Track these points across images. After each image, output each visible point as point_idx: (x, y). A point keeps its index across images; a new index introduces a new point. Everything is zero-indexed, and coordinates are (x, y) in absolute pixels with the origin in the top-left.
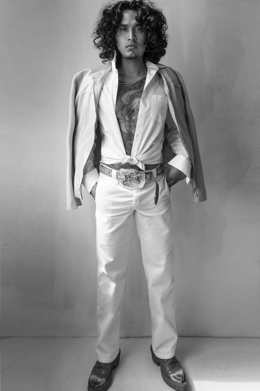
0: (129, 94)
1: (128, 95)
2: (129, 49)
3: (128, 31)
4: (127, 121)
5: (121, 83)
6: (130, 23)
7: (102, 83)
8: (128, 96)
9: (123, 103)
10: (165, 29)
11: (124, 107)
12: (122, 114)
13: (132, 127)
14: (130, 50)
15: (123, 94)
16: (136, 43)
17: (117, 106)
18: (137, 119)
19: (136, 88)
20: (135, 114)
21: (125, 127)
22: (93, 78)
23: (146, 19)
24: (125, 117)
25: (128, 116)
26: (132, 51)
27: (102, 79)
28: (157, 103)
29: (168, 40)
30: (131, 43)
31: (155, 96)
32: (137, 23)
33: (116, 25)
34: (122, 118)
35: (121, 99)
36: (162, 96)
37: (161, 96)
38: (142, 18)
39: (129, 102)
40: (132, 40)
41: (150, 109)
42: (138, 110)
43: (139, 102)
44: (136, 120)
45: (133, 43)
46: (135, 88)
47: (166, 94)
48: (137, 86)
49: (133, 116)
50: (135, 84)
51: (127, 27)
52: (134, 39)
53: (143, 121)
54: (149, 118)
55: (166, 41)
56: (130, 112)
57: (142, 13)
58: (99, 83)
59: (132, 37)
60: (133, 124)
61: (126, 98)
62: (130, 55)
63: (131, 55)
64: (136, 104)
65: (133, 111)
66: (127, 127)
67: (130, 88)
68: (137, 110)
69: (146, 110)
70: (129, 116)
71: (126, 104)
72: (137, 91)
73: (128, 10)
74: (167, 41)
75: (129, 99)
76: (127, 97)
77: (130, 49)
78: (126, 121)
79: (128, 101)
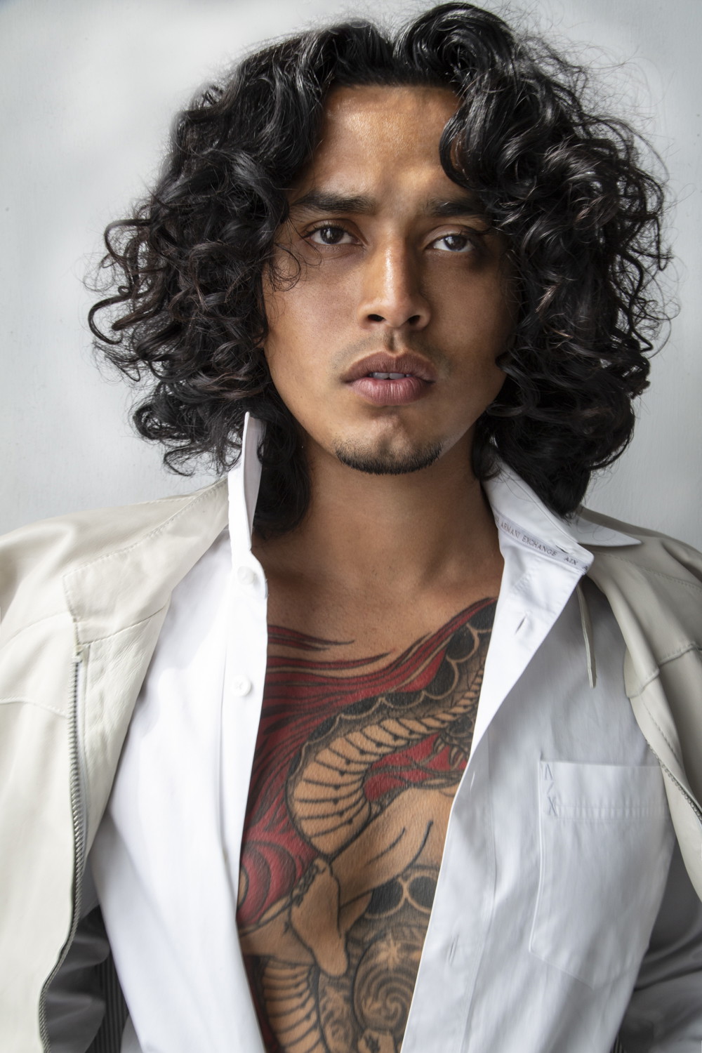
0: (355, 755)
1: (348, 762)
2: (369, 401)
3: (369, 248)
4: (336, 982)
5: (293, 652)
6: (388, 185)
7: (142, 647)
8: (342, 773)
9: (301, 835)
10: (646, 262)
11: (309, 872)
12: (289, 926)
13: (375, 1035)
14: (377, 409)
15: (309, 749)
16: (427, 350)
17: (249, 864)
18: (416, 965)
19: (412, 695)
20: (402, 919)
21: (318, 1025)
22: (72, 611)
23: (529, 160)
24: (317, 952)
25: (341, 942)
26: (395, 418)
27: (146, 615)
28: (585, 835)
29: (653, 342)
30: (391, 346)
31: (564, 770)
32: (451, 191)
33: (260, 192)
34: (291, 952)
35: (286, 799)
36: (619, 768)
37: (611, 772)
38: (501, 151)
39: (350, 821)
40: (401, 320)
41: (525, 894)
42: (425, 893)
43: (433, 830)
44: (409, 972)
45: (401, 349)
46: (403, 702)
47: (647, 747)
48: (418, 684)
49: (381, 936)
50: (402, 665)
51: (361, 220)
52: (413, 320)
53: (461, 988)
54: (521, 970)
55: (643, 345)
56: (362, 906)
57: (498, 112)
58: (120, 651)
59: (401, 298)
60: (377, 1005)
61: (331, 793)
62: (374, 450)
63: (384, 445)
64: (405, 840)
65: (385, 896)
66: (328, 1032)
67: (361, 696)
68: (413, 891)
69: (493, 902)
70: (349, 940)
71: (326, 844)
72: (423, 729)
73: (374, 89)
74: (651, 348)
75: (353, 799)
76: (338, 779)
77: (375, 398)
78: (322, 977)
79: (341, 813)
